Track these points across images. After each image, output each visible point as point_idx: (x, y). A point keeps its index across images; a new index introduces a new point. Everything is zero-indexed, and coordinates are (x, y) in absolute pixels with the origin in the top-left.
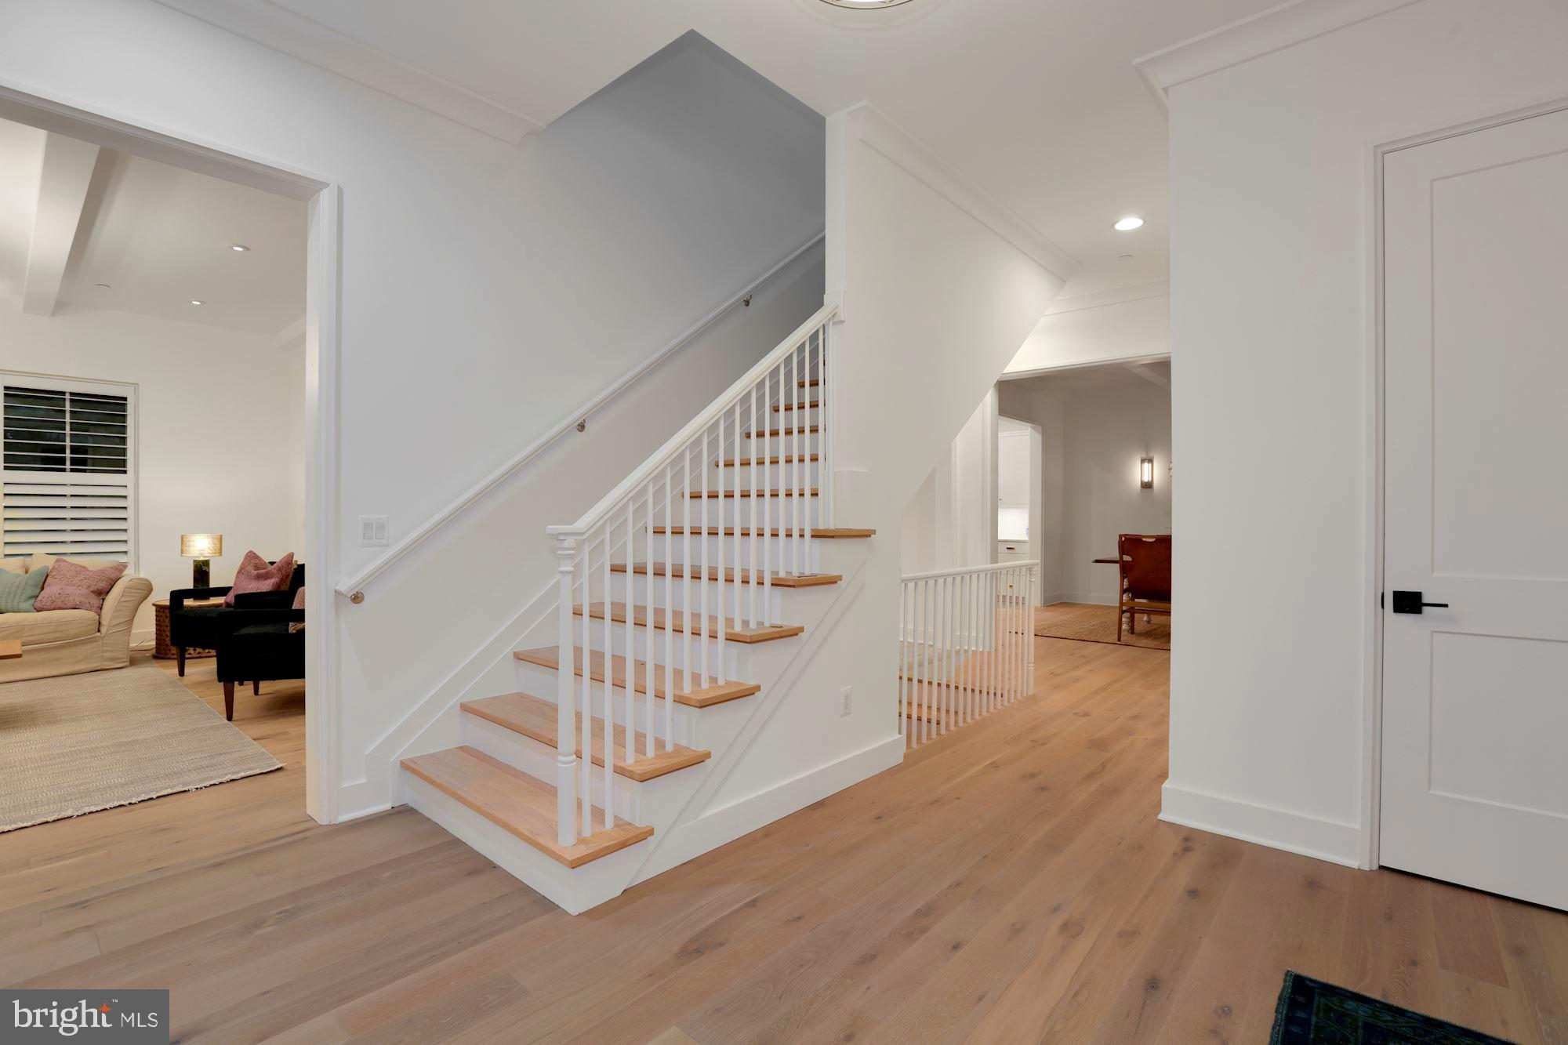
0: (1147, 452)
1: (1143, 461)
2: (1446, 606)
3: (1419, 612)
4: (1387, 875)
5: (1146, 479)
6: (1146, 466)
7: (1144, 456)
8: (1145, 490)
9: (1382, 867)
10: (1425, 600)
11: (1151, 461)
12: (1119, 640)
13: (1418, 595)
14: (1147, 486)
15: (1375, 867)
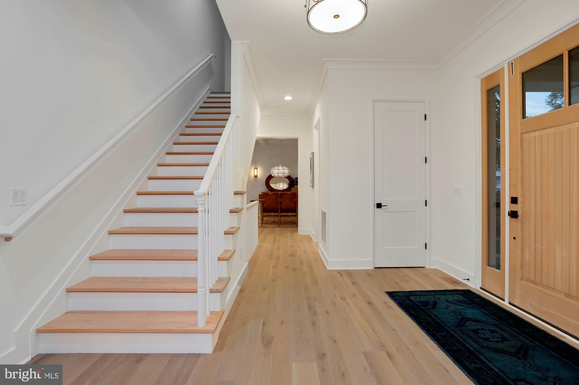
0: (256, 166)
1: (255, 169)
2: (387, 206)
3: (381, 208)
4: (377, 269)
5: (256, 174)
6: (256, 170)
7: (255, 167)
8: (255, 178)
9: (375, 268)
10: (382, 205)
11: (257, 169)
12: (262, 226)
13: (381, 204)
14: (256, 177)
15: (373, 268)
